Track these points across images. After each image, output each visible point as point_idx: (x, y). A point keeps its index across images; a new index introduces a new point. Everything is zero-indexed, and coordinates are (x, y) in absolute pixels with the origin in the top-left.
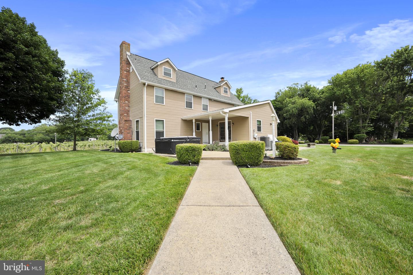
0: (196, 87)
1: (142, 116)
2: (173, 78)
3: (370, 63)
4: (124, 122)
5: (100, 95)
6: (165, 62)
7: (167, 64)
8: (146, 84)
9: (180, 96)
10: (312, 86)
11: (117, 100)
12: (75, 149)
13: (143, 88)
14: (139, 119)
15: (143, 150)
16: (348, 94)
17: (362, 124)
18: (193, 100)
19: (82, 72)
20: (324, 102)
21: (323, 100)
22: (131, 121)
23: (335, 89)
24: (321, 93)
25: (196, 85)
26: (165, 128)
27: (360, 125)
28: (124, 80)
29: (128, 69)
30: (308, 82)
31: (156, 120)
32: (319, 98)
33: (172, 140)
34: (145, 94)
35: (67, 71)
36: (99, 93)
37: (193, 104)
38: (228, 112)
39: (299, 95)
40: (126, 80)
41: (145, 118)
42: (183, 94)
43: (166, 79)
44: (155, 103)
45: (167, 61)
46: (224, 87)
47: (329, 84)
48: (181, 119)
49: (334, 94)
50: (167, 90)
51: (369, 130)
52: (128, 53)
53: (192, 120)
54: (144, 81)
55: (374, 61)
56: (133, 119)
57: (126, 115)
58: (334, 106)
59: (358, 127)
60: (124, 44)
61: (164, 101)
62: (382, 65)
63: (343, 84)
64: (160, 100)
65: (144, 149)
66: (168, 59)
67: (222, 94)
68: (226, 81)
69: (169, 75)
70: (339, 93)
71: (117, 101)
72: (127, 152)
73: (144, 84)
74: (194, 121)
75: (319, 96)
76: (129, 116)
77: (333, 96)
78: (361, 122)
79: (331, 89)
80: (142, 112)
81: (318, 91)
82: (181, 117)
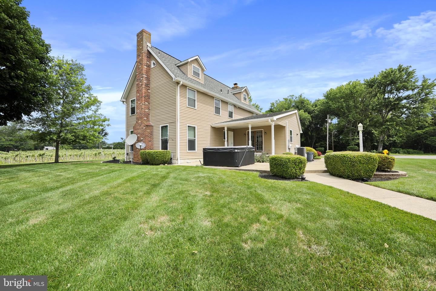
0: (221, 91)
1: (175, 121)
2: (201, 79)
3: (359, 81)
4: (144, 128)
5: (91, 93)
6: (194, 60)
7: (196, 62)
8: (181, 83)
9: (209, 100)
10: (306, 99)
11: (125, 100)
12: (57, 161)
13: (176, 87)
14: (168, 125)
15: (173, 161)
16: (342, 108)
17: (352, 137)
18: (221, 105)
19: (68, 62)
20: (318, 115)
21: (317, 112)
22: (152, 126)
23: (330, 102)
24: (314, 106)
25: (222, 89)
26: (196, 136)
27: (349, 138)
28: (144, 76)
29: (149, 63)
30: (303, 95)
31: (188, 126)
32: (313, 110)
33: (236, 151)
34: (179, 94)
35: (53, 58)
36: (91, 91)
37: (220, 110)
38: (276, 120)
39: (293, 106)
40: (146, 76)
41: (179, 123)
42: (212, 97)
43: (196, 80)
44: (187, 106)
45: (196, 59)
46: (243, 93)
47: (324, 98)
48: (210, 126)
49: (328, 108)
50: (198, 92)
51: (357, 142)
52: (149, 45)
53: (224, 127)
54: (179, 79)
55: (364, 80)
56: (155, 124)
57: (146, 118)
58: (329, 119)
59: (348, 140)
60: (145, 32)
61: (196, 105)
62: (370, 84)
63: (338, 98)
64: (192, 103)
65: (177, 161)
66: (197, 57)
67: (242, 101)
68: (246, 88)
69: (198, 75)
70: (334, 107)
71: (123, 102)
72: (156, 165)
73: (178, 83)
74: (226, 129)
75: (313, 109)
76: (149, 121)
77: (327, 109)
78: (351, 134)
79: (325, 102)
80: (175, 116)
81: (311, 104)
82: (211, 124)
